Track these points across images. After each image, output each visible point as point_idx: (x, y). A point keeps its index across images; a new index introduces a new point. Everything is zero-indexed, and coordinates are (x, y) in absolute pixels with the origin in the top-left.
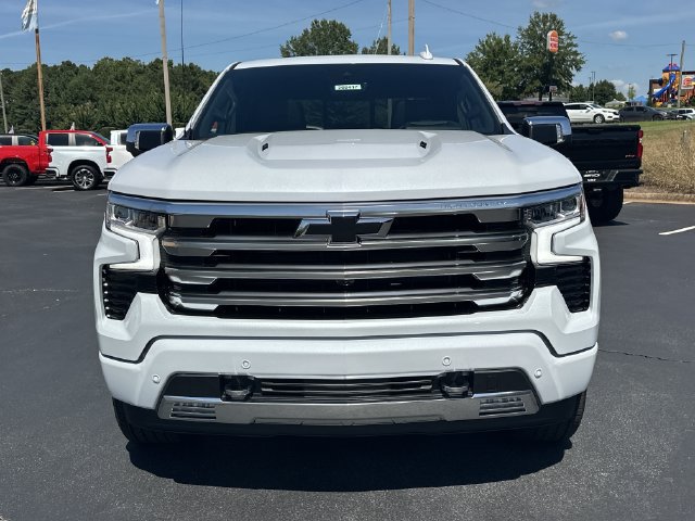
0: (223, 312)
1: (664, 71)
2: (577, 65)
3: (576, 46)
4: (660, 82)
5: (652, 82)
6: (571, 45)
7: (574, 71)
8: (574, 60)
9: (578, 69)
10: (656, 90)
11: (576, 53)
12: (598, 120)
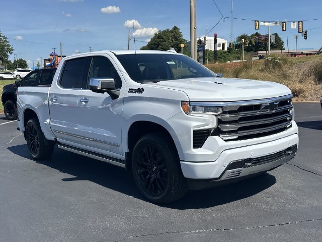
0: (240, 138)
1: (51, 55)
2: (10, 51)
3: (8, 42)
4: (49, 60)
5: (45, 60)
6: (5, 41)
7: (9, 54)
8: (8, 48)
9: (11, 53)
10: (48, 64)
11: (8, 45)
12: (18, 78)
